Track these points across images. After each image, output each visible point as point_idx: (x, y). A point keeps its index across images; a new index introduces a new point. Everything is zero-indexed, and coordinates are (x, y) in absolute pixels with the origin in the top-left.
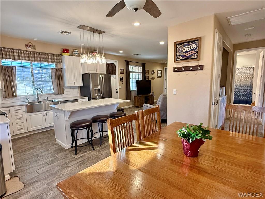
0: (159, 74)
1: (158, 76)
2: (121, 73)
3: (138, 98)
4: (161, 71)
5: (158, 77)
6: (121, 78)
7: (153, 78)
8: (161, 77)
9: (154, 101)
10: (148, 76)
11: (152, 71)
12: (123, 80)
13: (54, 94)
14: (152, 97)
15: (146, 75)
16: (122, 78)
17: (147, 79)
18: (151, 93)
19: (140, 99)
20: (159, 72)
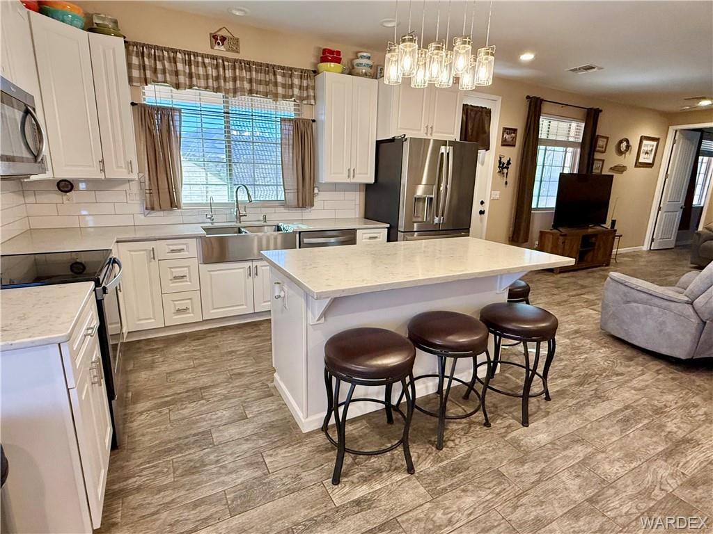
0: (647, 153)
1: (641, 160)
2: (505, 143)
4: (657, 140)
5: (638, 164)
6: (504, 163)
7: (620, 169)
8: (650, 165)
9: (614, 251)
10: (603, 161)
11: (621, 142)
13: (284, 204)
14: (611, 237)
15: (595, 153)
16: (506, 162)
17: (596, 171)
18: (605, 223)
19: (564, 243)
20: (647, 145)
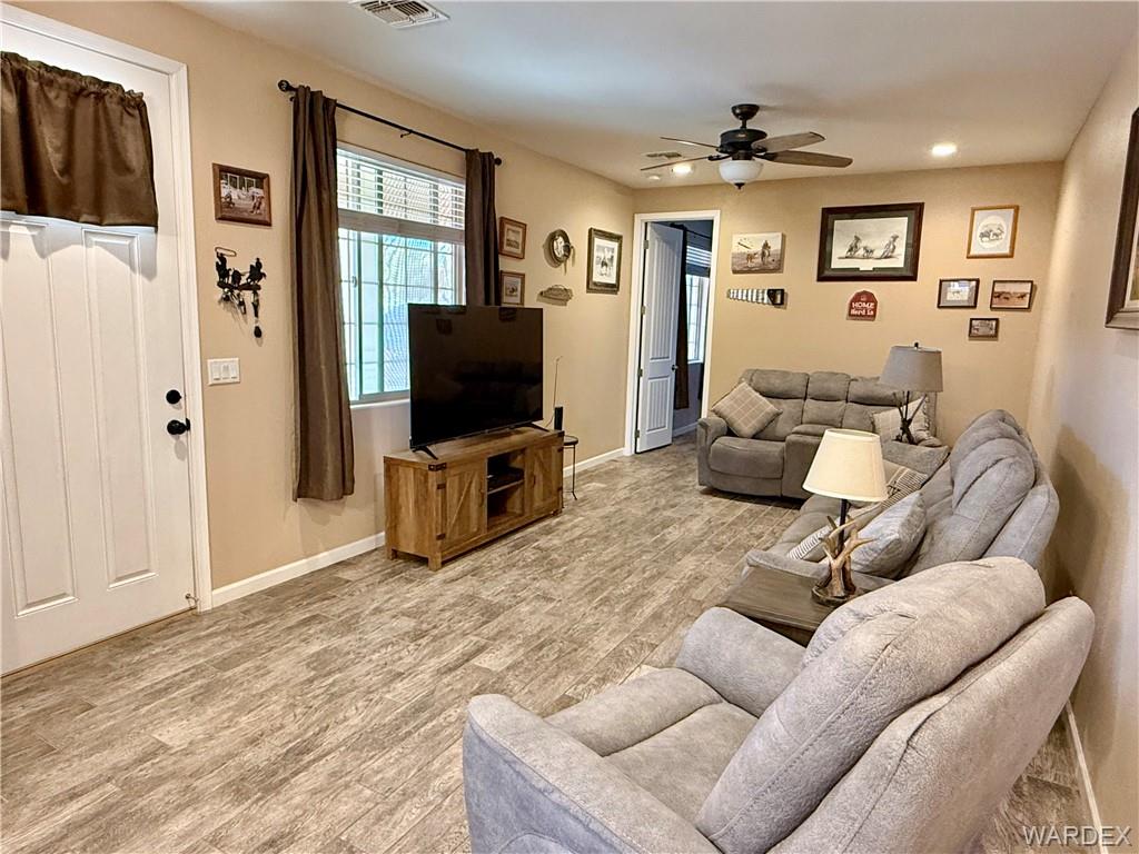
0: (604, 264)
1: (596, 278)
2: (227, 213)
3: (426, 476)
4: (618, 238)
5: (593, 287)
6: (237, 276)
7: (559, 296)
8: (612, 288)
9: (567, 471)
10: (522, 276)
11: (552, 238)
12: (255, 289)
14: (554, 449)
15: (501, 258)
16: (245, 269)
17: (509, 301)
18: (540, 418)
19: (442, 487)
20: (602, 249)
